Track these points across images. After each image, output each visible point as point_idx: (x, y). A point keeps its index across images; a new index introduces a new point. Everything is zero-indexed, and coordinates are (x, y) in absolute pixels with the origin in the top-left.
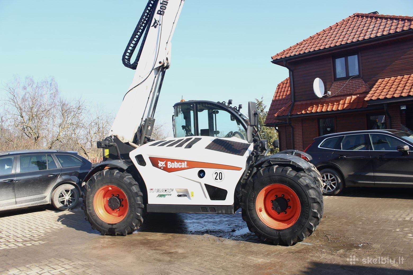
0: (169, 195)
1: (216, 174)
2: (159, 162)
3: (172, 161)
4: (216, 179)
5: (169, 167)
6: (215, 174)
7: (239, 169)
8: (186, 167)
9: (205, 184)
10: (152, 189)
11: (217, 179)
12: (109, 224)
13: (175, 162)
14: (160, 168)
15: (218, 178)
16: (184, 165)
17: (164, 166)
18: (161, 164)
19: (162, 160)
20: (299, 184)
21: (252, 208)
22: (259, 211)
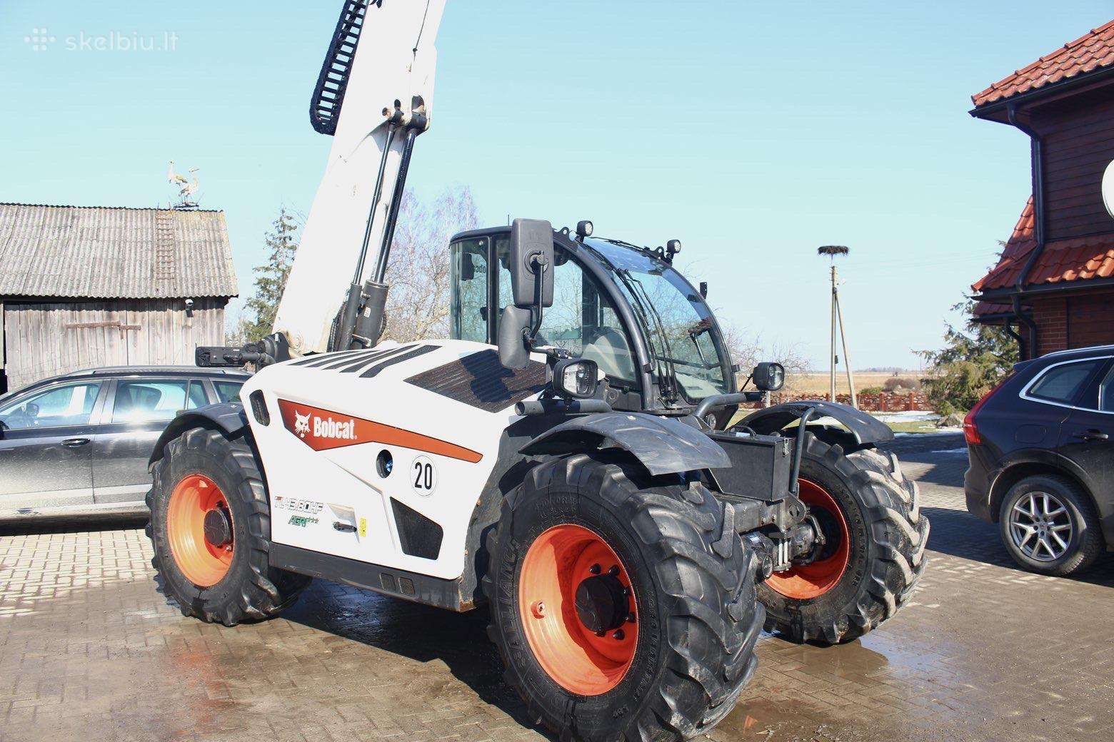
0: (313, 520)
1: (419, 467)
2: (298, 415)
3: (325, 414)
4: (417, 486)
5: (316, 434)
6: (416, 468)
7: (474, 457)
8: (352, 437)
9: (391, 498)
10: (279, 498)
11: (420, 486)
12: (196, 586)
13: (330, 419)
14: (298, 435)
15: (421, 482)
16: (348, 431)
17: (307, 429)
18: (301, 421)
19: (304, 409)
20: (631, 534)
21: (510, 602)
22: (530, 614)
